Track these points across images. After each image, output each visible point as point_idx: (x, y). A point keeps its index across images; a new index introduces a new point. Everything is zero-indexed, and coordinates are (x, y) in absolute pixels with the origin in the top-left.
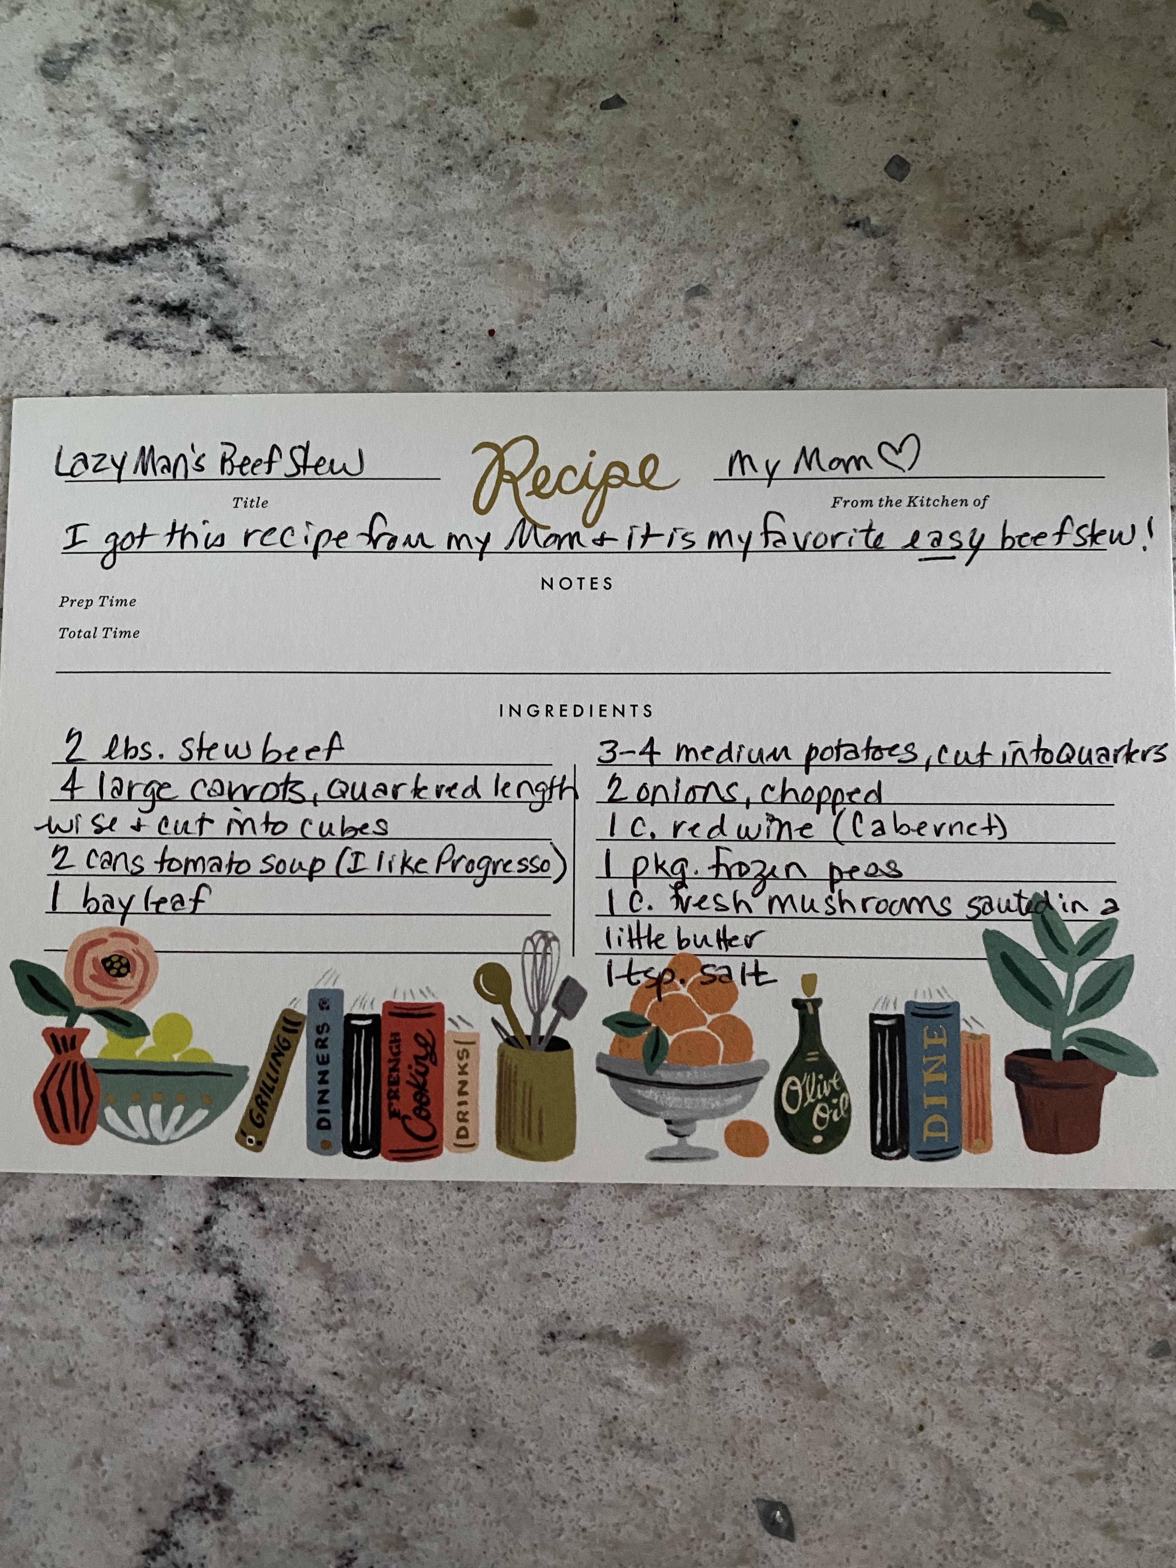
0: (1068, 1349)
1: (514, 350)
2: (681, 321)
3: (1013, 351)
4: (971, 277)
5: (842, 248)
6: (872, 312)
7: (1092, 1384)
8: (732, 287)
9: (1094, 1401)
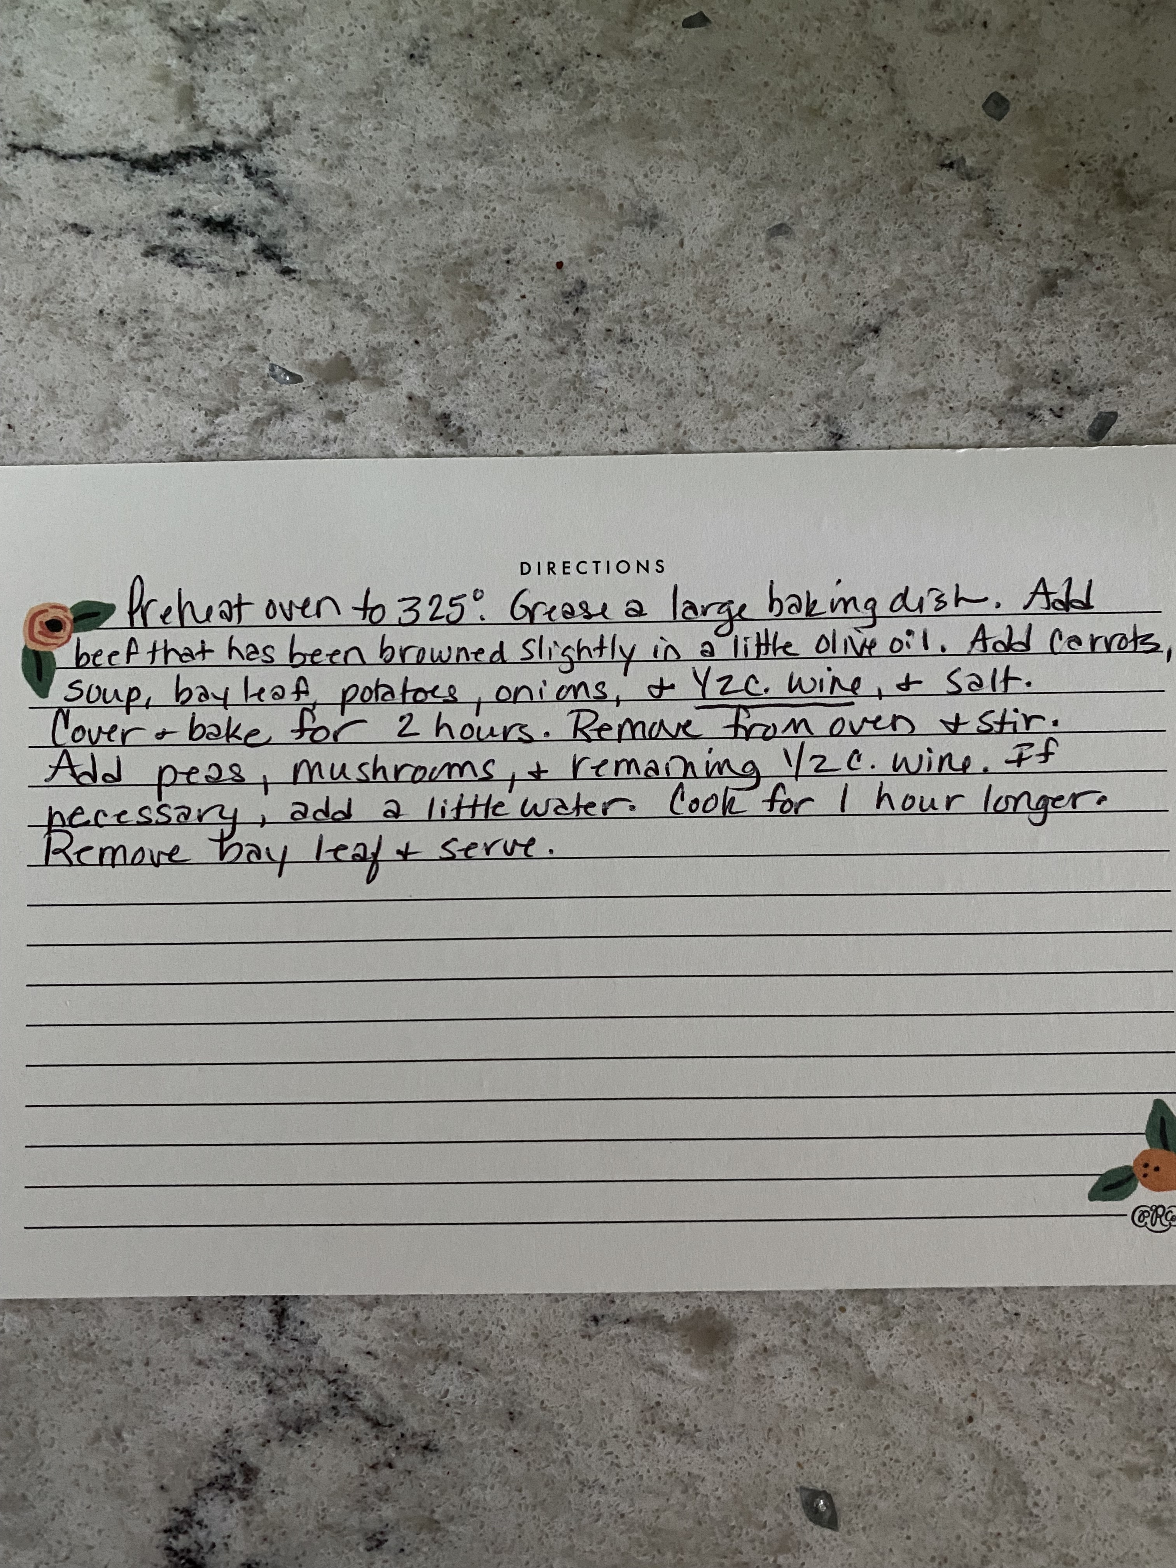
0: (1123, 1344)
1: (583, 285)
2: (761, 260)
3: (1110, 309)
4: (1068, 228)
5: (935, 191)
6: (963, 261)
7: (1144, 1379)
8: (816, 227)
9: (1147, 1395)
